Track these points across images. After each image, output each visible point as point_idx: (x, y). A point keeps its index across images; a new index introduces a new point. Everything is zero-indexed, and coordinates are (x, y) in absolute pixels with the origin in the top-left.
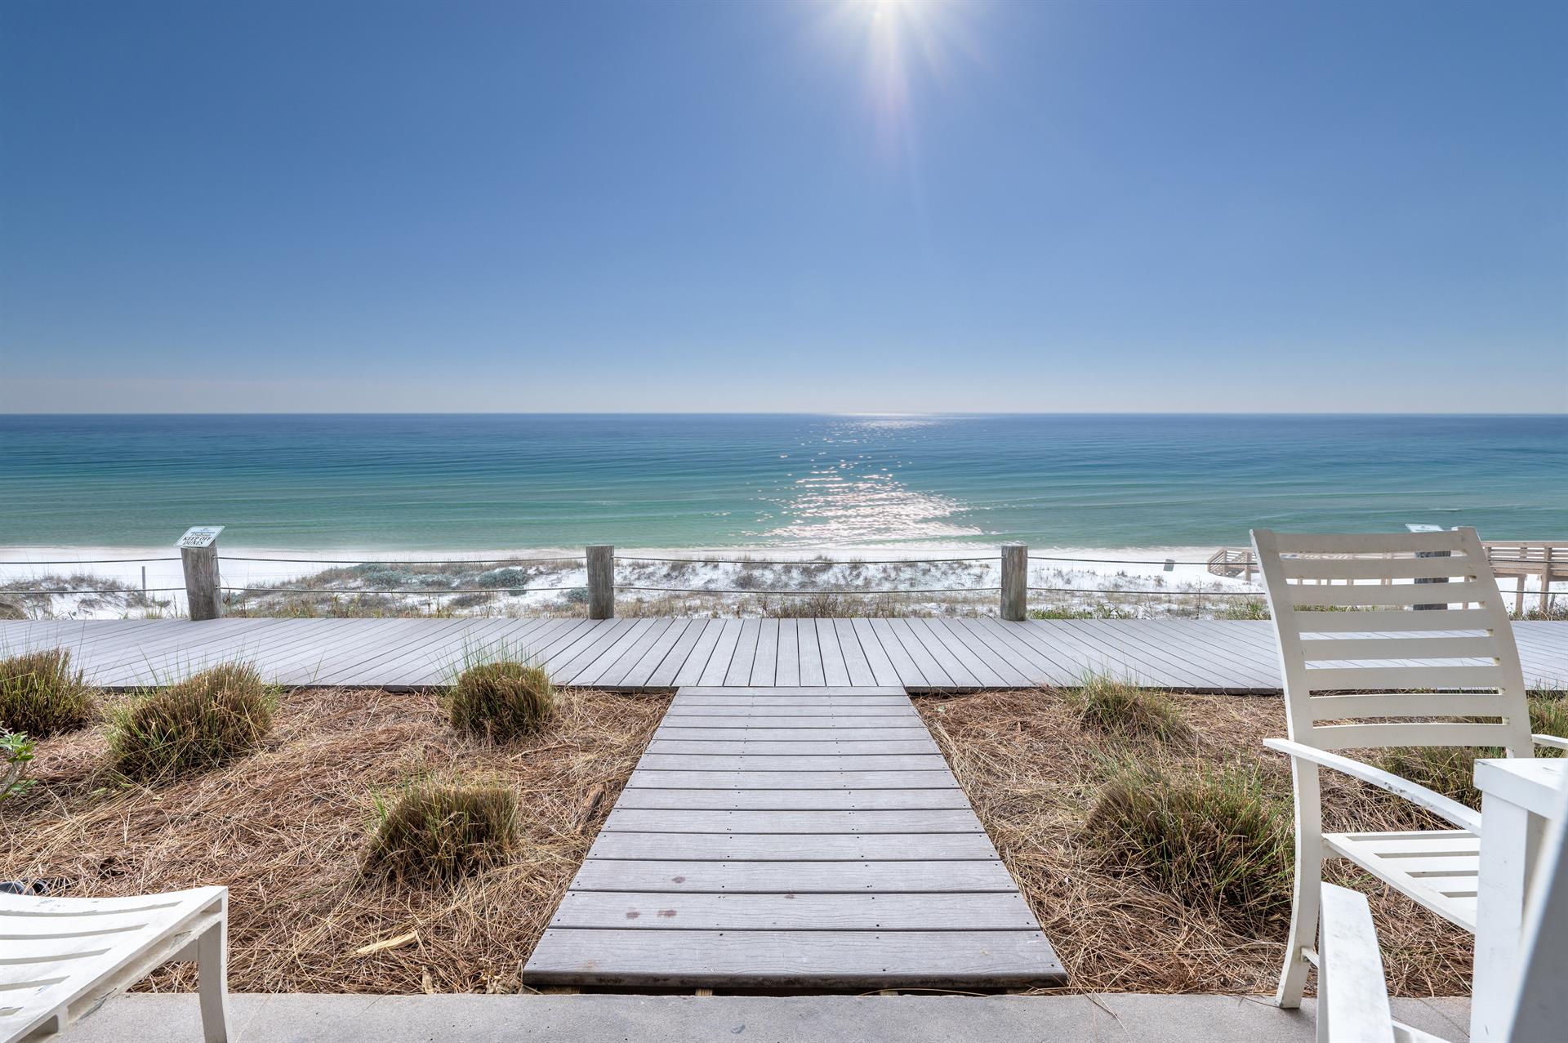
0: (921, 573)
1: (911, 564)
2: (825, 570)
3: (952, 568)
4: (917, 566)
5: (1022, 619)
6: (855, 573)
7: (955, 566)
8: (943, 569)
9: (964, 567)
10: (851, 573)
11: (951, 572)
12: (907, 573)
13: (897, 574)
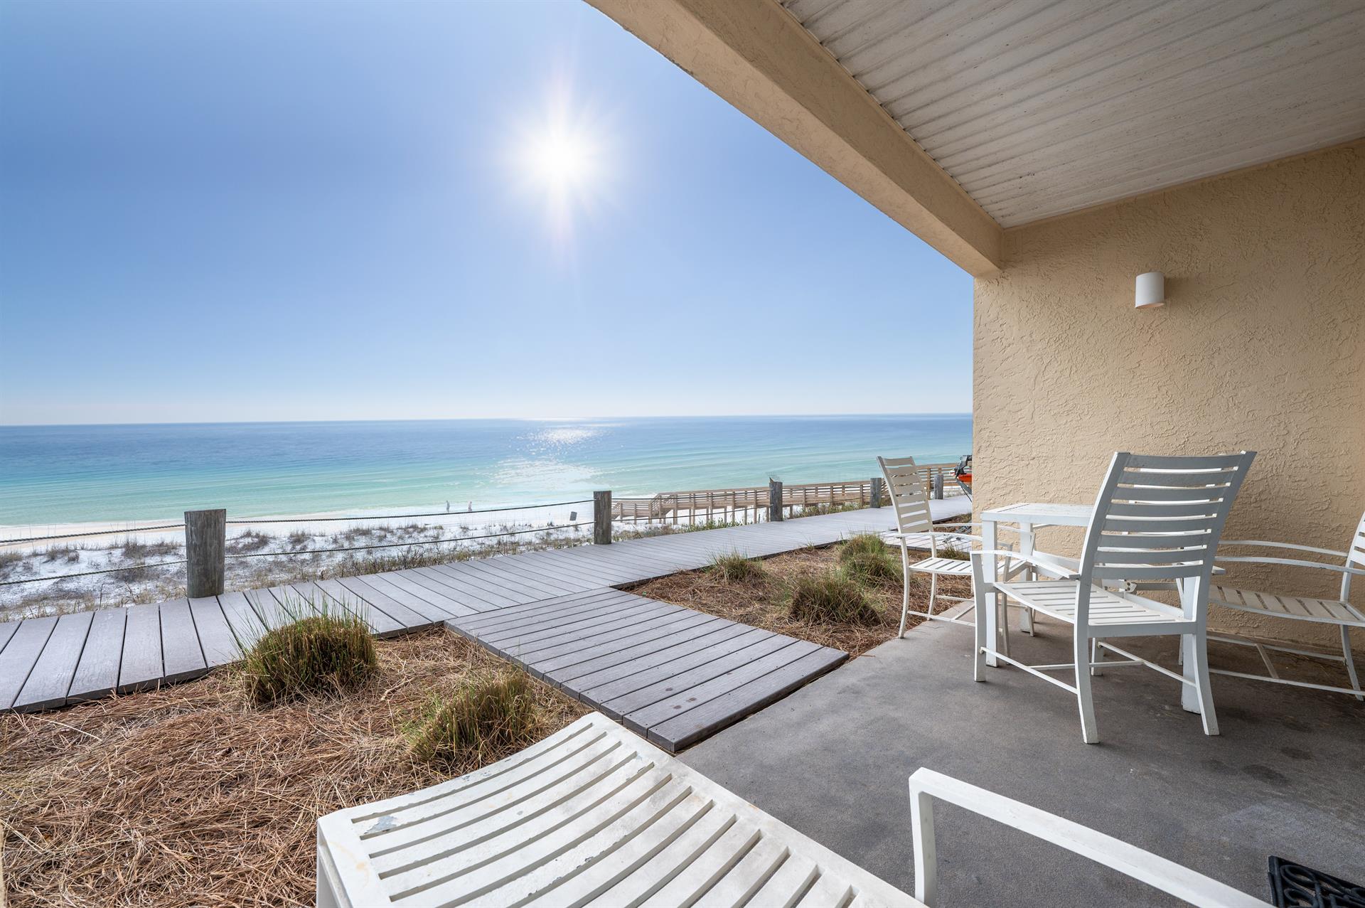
0: (377, 539)
1: (366, 533)
2: (258, 547)
3: (408, 533)
4: (371, 534)
5: (610, 543)
6: (298, 547)
7: (411, 530)
8: (399, 534)
9: (419, 530)
10: (294, 548)
11: (407, 536)
12: (362, 542)
13: (350, 543)
